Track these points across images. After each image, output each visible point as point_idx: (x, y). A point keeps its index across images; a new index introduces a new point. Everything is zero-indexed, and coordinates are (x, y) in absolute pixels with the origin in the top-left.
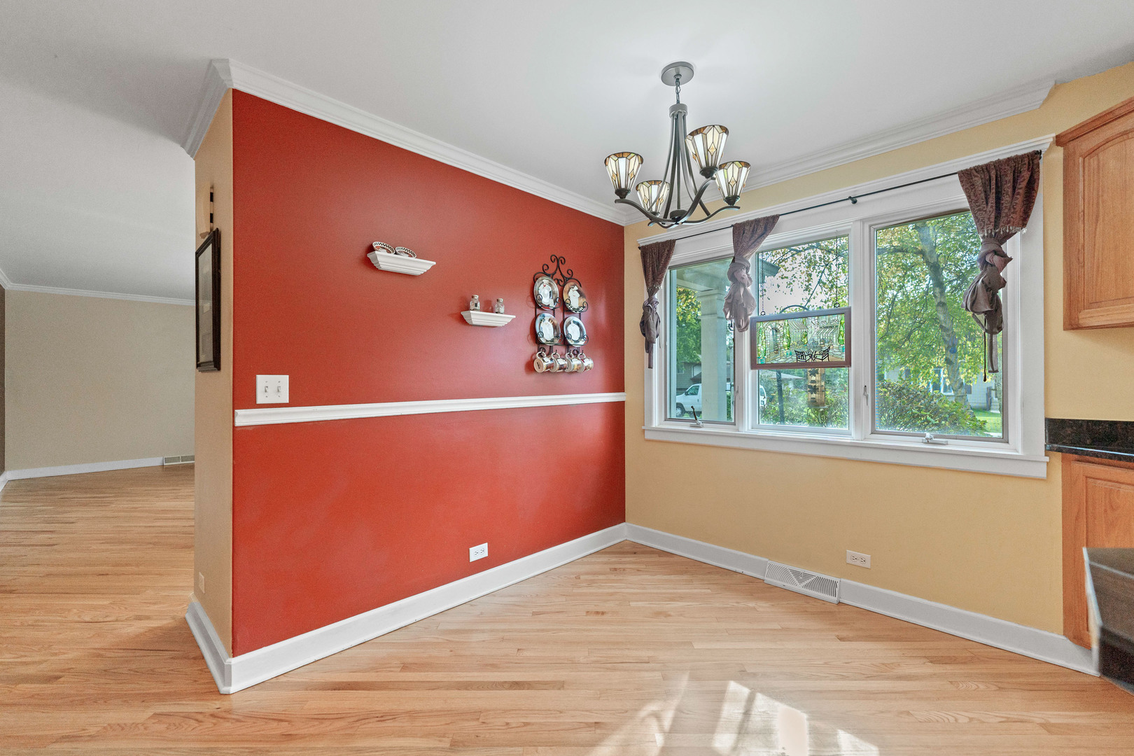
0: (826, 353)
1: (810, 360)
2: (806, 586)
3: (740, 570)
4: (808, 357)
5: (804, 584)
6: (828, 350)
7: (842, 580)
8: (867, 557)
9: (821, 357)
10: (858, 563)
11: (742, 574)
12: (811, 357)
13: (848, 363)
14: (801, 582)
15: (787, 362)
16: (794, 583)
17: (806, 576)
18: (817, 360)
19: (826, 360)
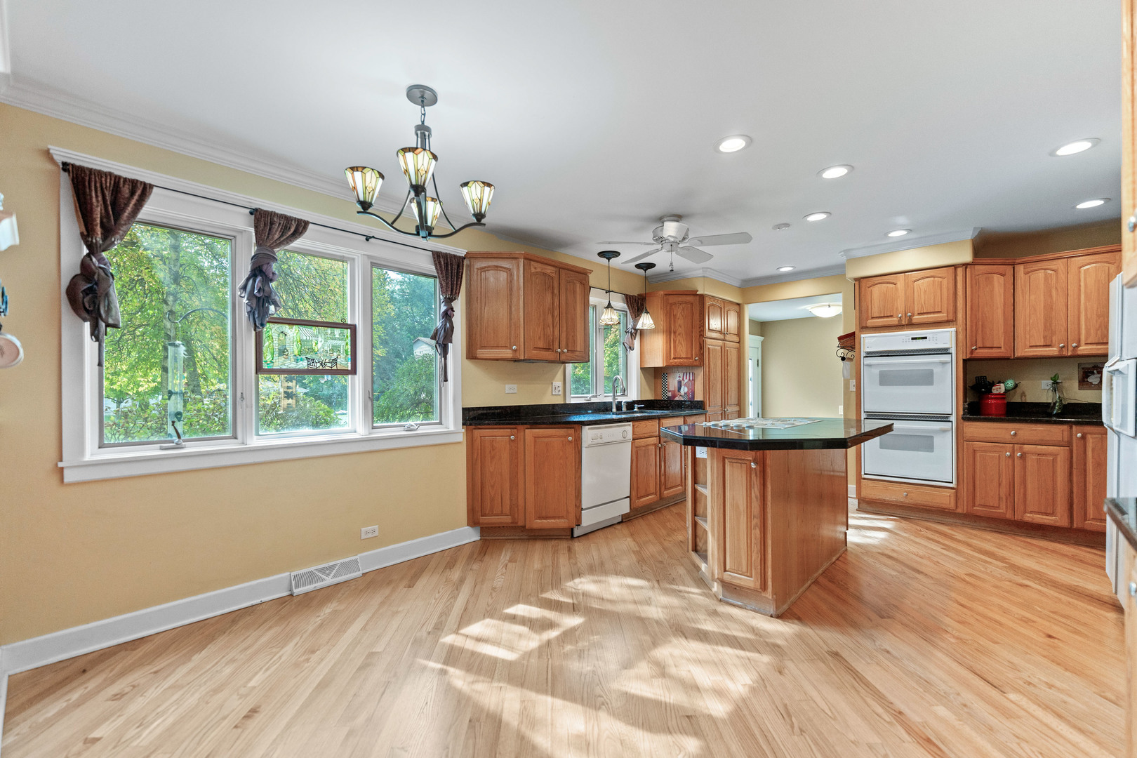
0: (334, 361)
1: (321, 368)
2: (334, 577)
3: (258, 601)
4: (318, 365)
5: (332, 575)
6: (336, 359)
7: (359, 555)
8: (376, 527)
9: (330, 365)
10: (370, 535)
11: (261, 603)
12: (321, 364)
13: (354, 371)
14: (328, 575)
15: (297, 367)
16: (322, 580)
17: (331, 568)
18: (327, 368)
19: (335, 368)
